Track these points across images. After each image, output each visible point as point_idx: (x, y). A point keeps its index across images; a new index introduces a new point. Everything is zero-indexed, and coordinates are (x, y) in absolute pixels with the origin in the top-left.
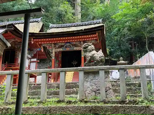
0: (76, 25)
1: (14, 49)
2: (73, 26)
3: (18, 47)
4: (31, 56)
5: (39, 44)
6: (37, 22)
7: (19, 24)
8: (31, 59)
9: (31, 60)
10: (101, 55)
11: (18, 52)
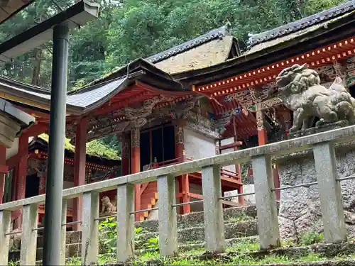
0: (322, 19)
1: (170, 122)
2: (314, 22)
3: (179, 115)
4: (219, 132)
5: (215, 97)
6: (217, 38)
7: (174, 55)
8: (220, 140)
9: (220, 144)
10: (339, 95)
11: (180, 129)
